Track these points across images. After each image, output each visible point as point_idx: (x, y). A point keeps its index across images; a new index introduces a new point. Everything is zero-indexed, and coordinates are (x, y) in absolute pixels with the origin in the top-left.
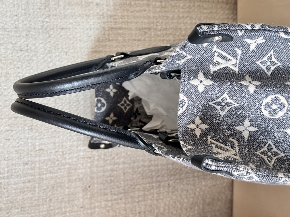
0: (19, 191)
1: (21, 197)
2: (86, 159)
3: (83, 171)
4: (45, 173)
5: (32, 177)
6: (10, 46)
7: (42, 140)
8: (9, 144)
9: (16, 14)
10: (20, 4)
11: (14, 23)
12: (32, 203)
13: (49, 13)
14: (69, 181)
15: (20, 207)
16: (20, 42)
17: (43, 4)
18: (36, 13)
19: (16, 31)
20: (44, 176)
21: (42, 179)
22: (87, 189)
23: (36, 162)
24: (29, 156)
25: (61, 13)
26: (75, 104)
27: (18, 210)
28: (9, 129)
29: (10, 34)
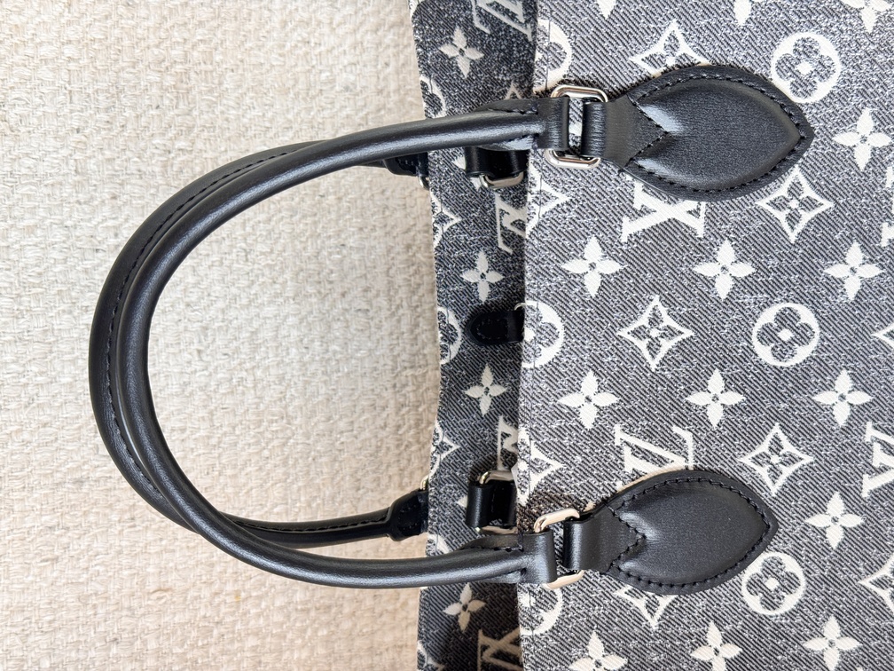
6: (58, 235)
7: (165, 556)
9: (76, 124)
10: (90, 91)
11: (71, 155)
13: (188, 117)
16: (90, 220)
17: (167, 90)
18: (143, 121)
19: (75, 185)
25: (227, 120)
29: (57, 192)
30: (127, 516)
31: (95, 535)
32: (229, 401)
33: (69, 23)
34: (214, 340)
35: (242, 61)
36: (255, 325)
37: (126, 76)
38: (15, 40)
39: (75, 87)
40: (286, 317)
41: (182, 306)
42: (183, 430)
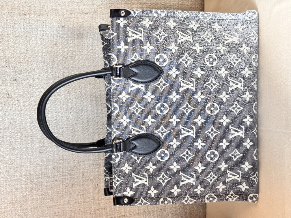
0: (49, 187)
1: (51, 191)
2: (94, 166)
3: (93, 174)
4: (66, 175)
5: (58, 178)
7: (64, 152)
8: (42, 155)
9: (46, 68)
10: (48, 62)
11: (45, 74)
12: (58, 195)
13: (68, 66)
14: (83, 181)
15: (50, 198)
17: (64, 60)
18: (59, 67)
20: (66, 177)
21: (65, 179)
22: (96, 187)
23: (60, 167)
24: (56, 163)
25: (76, 66)
26: (86, 127)
27: (48, 200)
28: (42, 145)
29: (42, 81)
31: (50, 148)
32: (77, 122)
33: (44, 49)
34: (74, 110)
35: (79, 54)
36: (82, 107)
37: (56, 58)
38: (34, 53)
39: (45, 61)
40: (89, 105)
41: (67, 103)
42: (67, 128)
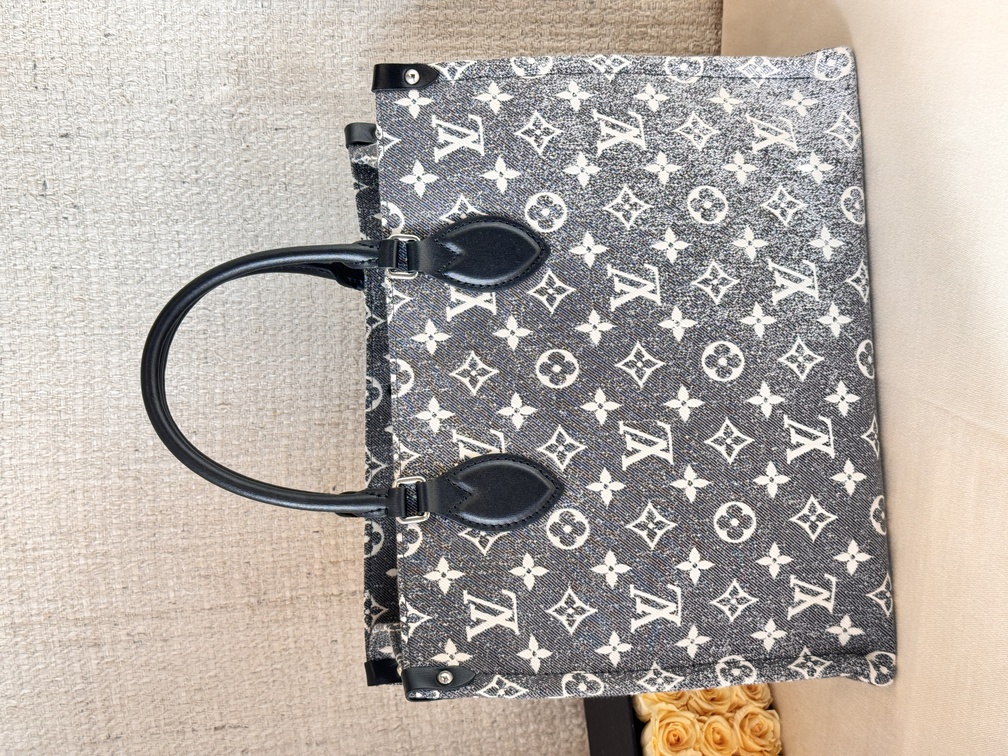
30: (202, 356)
